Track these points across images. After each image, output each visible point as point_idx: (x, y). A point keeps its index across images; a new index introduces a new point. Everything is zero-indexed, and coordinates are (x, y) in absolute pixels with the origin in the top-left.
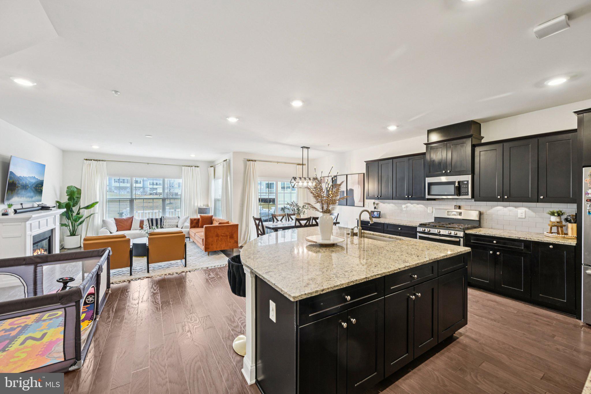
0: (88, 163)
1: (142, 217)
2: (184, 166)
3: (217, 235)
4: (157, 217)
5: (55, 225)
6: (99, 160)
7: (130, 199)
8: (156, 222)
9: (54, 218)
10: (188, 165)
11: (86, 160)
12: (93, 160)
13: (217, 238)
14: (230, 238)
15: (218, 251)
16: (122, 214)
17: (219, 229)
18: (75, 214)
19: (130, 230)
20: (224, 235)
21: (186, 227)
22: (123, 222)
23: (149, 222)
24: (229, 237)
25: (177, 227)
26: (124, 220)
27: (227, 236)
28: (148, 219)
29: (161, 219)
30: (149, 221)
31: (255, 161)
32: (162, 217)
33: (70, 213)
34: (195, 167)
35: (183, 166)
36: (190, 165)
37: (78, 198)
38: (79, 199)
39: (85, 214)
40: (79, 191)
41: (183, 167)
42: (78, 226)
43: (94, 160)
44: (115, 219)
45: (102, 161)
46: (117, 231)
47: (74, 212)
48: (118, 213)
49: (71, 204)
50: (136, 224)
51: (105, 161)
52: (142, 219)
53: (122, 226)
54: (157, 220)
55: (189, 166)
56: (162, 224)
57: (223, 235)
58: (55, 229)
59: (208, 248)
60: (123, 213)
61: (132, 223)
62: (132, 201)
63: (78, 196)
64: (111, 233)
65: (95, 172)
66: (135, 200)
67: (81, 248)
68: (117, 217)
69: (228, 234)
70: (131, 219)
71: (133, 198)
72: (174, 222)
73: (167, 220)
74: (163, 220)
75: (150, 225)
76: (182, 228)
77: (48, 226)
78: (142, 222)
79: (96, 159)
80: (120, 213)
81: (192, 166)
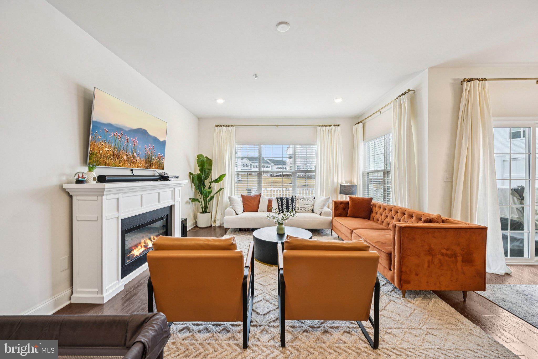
0: (218, 129)
1: (271, 195)
2: (320, 126)
3: (429, 251)
4: (288, 197)
5: (174, 201)
6: (229, 126)
7: (258, 171)
8: (286, 203)
9: (172, 191)
10: (325, 124)
11: (217, 126)
12: (222, 126)
13: (430, 258)
14: (463, 261)
15: (428, 292)
16: (250, 191)
17: (434, 237)
18: (206, 188)
19: (257, 211)
20: (449, 252)
21: (327, 214)
22: (250, 201)
23: (278, 203)
24: (460, 259)
25: (313, 212)
26: (251, 198)
27: (455, 256)
28: (277, 198)
29: (292, 199)
30: (278, 201)
31: (485, 80)
32: (293, 196)
33: (202, 187)
34: (335, 126)
35: (318, 126)
36: (328, 124)
37: (209, 169)
38: (210, 171)
39: (216, 189)
40: (210, 162)
41: (319, 128)
42: (209, 202)
43: (224, 126)
44: (242, 195)
45: (231, 126)
46: (244, 211)
47: (206, 186)
48: (247, 189)
49: (203, 176)
50: (263, 205)
51: (234, 126)
52: (271, 198)
53: (249, 205)
54: (287, 200)
55: (326, 126)
56: (294, 206)
57: (444, 251)
58: (174, 205)
59: (408, 282)
60: (251, 189)
61: (259, 202)
62: (260, 174)
63: (209, 168)
64: (237, 214)
65: (225, 140)
66: (263, 173)
67: (211, 228)
68: (245, 193)
69: (458, 250)
70: (259, 196)
71: (261, 170)
72: (308, 204)
73: (300, 201)
74: (294, 201)
75: (279, 207)
76: (320, 215)
77: (161, 202)
78: (270, 202)
79: (225, 124)
80: (249, 189)
81: (330, 126)
